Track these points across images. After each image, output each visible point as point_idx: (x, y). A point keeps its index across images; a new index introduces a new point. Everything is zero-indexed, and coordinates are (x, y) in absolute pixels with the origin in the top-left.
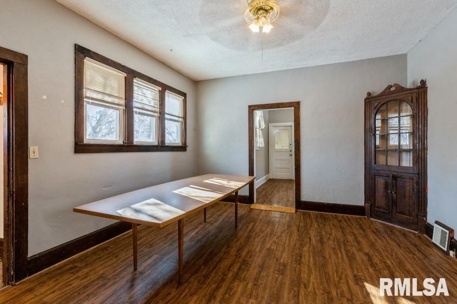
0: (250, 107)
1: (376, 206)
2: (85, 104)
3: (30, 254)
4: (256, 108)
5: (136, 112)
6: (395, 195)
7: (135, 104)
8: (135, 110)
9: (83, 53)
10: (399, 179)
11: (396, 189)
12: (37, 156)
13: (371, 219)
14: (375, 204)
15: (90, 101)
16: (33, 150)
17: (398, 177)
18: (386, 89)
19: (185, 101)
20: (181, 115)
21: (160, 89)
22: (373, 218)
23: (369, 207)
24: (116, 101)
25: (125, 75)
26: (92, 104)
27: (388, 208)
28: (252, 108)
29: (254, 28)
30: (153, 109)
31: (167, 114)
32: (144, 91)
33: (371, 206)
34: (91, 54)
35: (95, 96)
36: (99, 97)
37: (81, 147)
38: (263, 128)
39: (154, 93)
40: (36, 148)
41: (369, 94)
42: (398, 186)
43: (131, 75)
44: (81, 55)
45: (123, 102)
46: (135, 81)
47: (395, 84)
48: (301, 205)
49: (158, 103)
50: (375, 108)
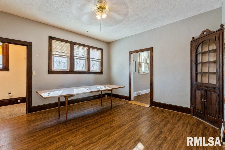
0: (130, 52)
1: (197, 109)
2: (53, 57)
3: (33, 106)
4: (132, 53)
5: (75, 59)
6: (206, 102)
7: (75, 55)
8: (74, 57)
9: (52, 39)
10: (208, 92)
11: (207, 98)
12: (35, 74)
13: (194, 116)
14: (196, 108)
15: (54, 55)
16: (34, 73)
17: (208, 91)
18: (202, 34)
19: (102, 53)
20: (100, 59)
21: (88, 48)
22: (195, 116)
23: (193, 109)
24: (66, 55)
25: (70, 44)
26: (55, 56)
27: (202, 111)
28: (131, 53)
29: (99, 17)
30: (84, 57)
31: (91, 58)
32: (80, 50)
33: (194, 108)
34: (55, 39)
35: (57, 53)
36: (59, 54)
37: (51, 72)
38: (148, 63)
39: (84, 50)
40: (35, 72)
41: (193, 38)
42: (208, 97)
43: (72, 44)
44: (51, 40)
45: (69, 55)
46: (74, 46)
47: (206, 30)
48: (153, 104)
49: (86, 54)
50: (196, 47)
